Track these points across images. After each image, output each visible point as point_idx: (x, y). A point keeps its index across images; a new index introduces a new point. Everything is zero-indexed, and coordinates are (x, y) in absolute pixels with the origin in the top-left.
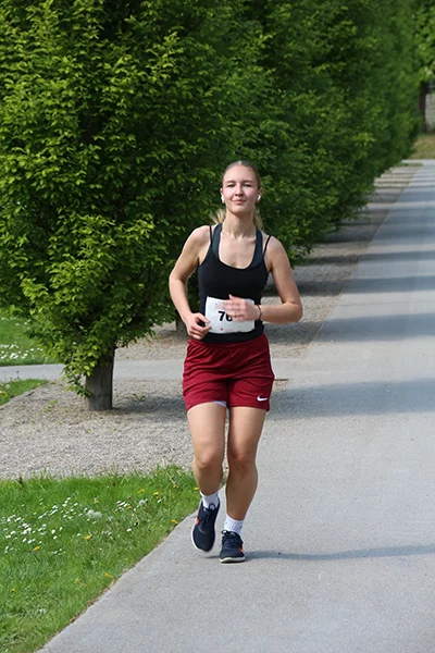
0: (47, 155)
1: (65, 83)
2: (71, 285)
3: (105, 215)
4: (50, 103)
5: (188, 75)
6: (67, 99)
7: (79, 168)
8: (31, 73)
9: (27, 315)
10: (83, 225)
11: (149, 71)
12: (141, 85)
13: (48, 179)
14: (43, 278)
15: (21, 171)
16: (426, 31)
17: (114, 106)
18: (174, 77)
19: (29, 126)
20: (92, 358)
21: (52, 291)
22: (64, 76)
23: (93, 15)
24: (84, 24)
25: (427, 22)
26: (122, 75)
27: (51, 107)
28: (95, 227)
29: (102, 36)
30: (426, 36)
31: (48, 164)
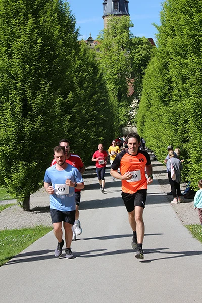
0: (9, 146)
1: (13, 129)
2: (16, 179)
3: (25, 161)
4: (9, 134)
5: (45, 125)
6: (14, 132)
7: (18, 149)
8: (5, 126)
9: (6, 187)
10: (19, 163)
11: (34, 125)
12: (33, 128)
13: (9, 152)
14: (10, 178)
15: (3, 151)
16: (121, 113)
17: (26, 134)
18: (41, 126)
19: (5, 140)
20: (23, 198)
21: (12, 181)
22: (13, 127)
23: (20, 112)
24: (18, 114)
26: (28, 126)
27: (10, 135)
28: (22, 164)
29: (22, 117)
31: (10, 149)
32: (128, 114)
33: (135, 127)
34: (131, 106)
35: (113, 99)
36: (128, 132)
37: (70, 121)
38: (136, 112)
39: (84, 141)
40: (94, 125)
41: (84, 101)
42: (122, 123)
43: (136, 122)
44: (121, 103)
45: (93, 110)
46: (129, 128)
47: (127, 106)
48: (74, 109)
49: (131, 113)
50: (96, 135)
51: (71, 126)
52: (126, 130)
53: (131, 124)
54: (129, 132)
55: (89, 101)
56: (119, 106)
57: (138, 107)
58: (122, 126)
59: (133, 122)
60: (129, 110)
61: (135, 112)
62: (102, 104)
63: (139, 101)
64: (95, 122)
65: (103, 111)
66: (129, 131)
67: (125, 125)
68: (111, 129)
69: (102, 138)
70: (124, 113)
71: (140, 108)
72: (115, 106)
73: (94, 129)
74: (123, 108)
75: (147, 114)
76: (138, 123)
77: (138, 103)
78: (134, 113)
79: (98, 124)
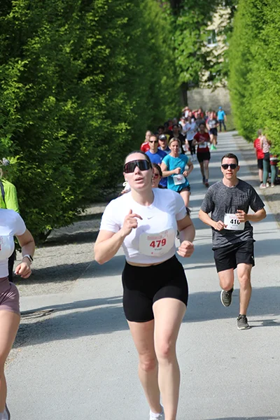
16: (182, 47)
25: (182, 41)
30: (183, 51)
32: (204, 50)
33: (224, 86)
34: (210, 28)
35: (158, 9)
36: (203, 102)
37: (23, 79)
38: (225, 42)
39: (72, 137)
40: (99, 88)
41: (66, 16)
42: (186, 76)
43: (226, 74)
44: (181, 20)
45: (96, 44)
46: (206, 92)
47: (198, 26)
48: (35, 44)
49: (212, 46)
50: (106, 117)
51: (27, 95)
52: (196, 97)
53: (211, 78)
54: (206, 103)
55: (82, 18)
56: (175, 27)
57: (231, 29)
58: (186, 87)
59: (219, 72)
60: (205, 38)
61: (221, 45)
62: (124, 26)
63: (233, 9)
64: (105, 80)
65: (127, 45)
66: (207, 99)
67: (196, 83)
68: (154, 98)
69: (123, 126)
70: (191, 49)
71: (237, 32)
72: (163, 28)
73: (102, 100)
74: (186, 32)
75: (254, 49)
76: (232, 74)
77: (232, 15)
78: (218, 47)
79: (111, 85)
